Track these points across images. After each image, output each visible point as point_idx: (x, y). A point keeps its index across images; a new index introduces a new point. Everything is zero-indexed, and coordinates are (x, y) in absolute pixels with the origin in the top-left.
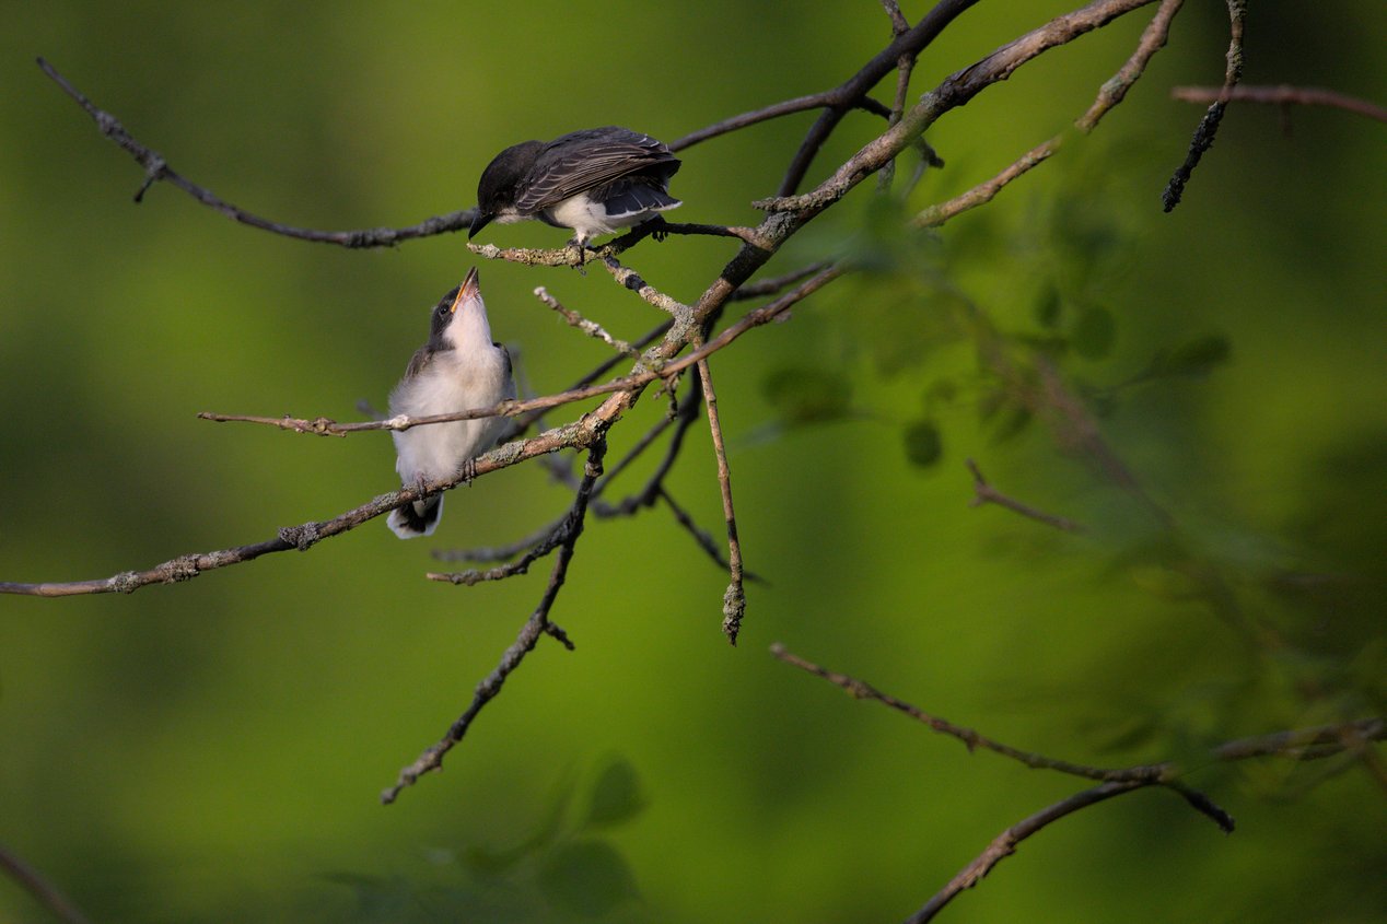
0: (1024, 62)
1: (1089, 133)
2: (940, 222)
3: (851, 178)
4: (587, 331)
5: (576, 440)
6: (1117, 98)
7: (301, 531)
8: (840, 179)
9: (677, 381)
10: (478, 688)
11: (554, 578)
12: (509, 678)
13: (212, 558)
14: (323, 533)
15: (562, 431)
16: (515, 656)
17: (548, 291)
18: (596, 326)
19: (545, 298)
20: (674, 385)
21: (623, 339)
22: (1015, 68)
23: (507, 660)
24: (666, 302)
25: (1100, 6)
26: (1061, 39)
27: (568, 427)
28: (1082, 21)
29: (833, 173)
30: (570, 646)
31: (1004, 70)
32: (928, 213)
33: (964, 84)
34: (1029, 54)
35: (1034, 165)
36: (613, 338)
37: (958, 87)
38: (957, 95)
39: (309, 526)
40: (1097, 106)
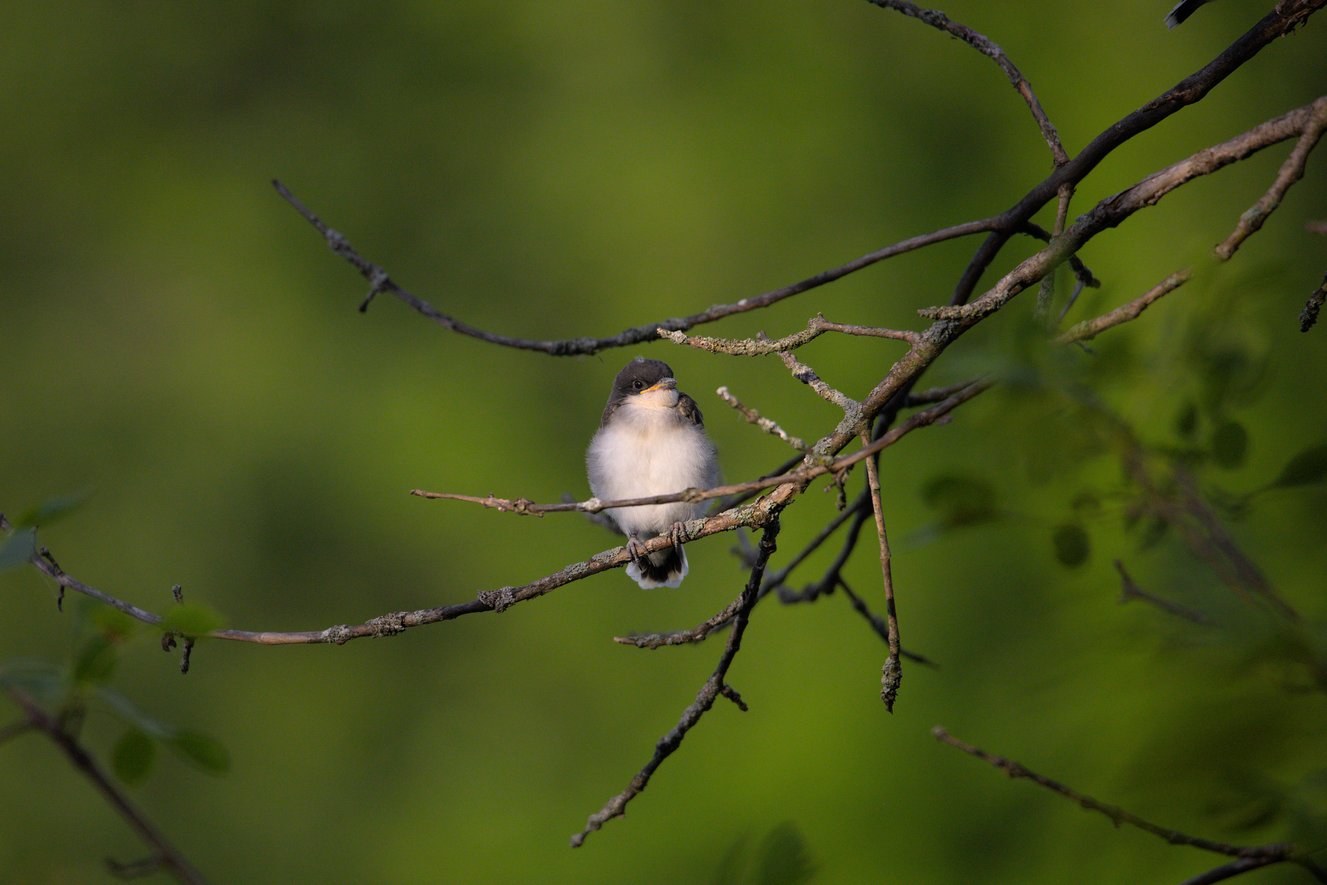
0: (1171, 189)
1: (1230, 257)
2: (1090, 336)
3: (1009, 290)
4: (764, 428)
5: (751, 520)
6: (1256, 225)
7: (498, 595)
8: (1000, 290)
9: (846, 475)
10: (659, 743)
11: (730, 644)
12: (687, 735)
13: (416, 617)
14: (518, 597)
15: (739, 511)
16: (693, 715)
17: (730, 391)
18: (773, 423)
19: (727, 397)
20: (843, 479)
21: (796, 436)
22: (1163, 195)
23: (685, 719)
24: (837, 397)
25: (1243, 141)
26: (1206, 169)
27: (744, 509)
28: (1225, 153)
29: (993, 285)
30: (744, 707)
31: (1153, 197)
32: (1079, 328)
33: (1116, 208)
34: (1176, 182)
35: (1177, 286)
36: (788, 435)
37: (1110, 211)
38: (1111, 216)
39: (506, 589)
40: (1237, 233)
